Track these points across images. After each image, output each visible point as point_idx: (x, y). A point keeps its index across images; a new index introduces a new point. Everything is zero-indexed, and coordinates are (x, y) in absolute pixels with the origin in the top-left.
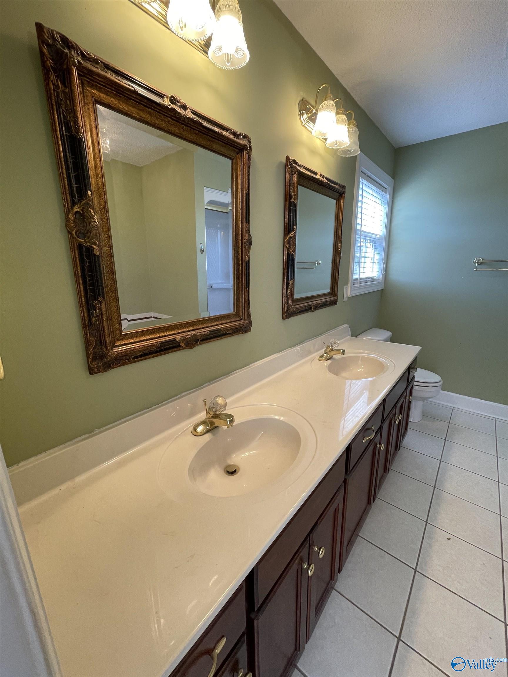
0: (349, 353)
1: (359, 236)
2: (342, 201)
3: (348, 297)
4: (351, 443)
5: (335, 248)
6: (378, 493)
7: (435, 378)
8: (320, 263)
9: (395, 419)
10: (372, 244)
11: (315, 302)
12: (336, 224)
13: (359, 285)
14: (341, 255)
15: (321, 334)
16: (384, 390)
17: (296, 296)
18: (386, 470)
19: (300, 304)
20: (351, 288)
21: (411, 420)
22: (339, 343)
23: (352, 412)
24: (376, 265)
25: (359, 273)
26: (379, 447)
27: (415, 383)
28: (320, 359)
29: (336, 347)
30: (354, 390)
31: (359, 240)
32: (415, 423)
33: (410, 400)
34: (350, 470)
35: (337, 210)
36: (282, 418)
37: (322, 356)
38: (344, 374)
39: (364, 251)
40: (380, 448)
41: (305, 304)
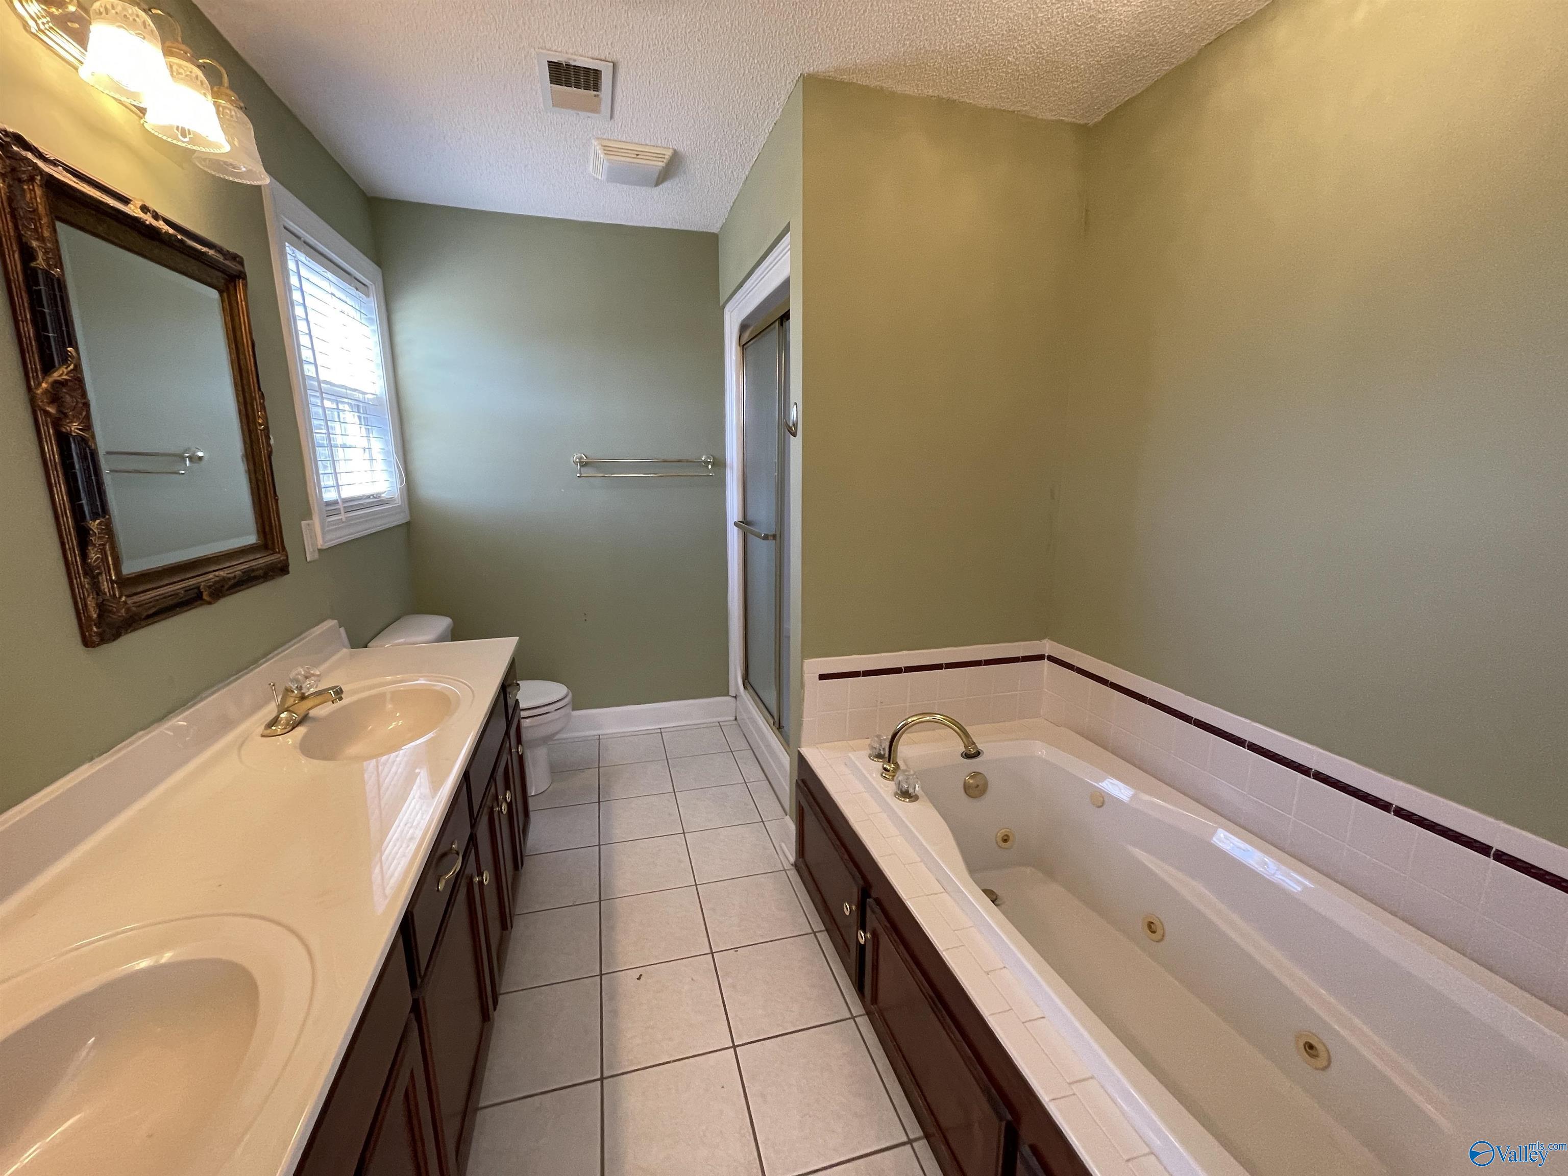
0: (354, 692)
1: (318, 394)
2: (240, 296)
3: (320, 550)
4: (410, 909)
5: (248, 423)
6: (501, 980)
7: (555, 691)
8: (200, 458)
9: (498, 806)
10: (356, 414)
11: (211, 576)
12: (234, 356)
13: (343, 516)
14: (272, 442)
15: (255, 662)
16: (462, 750)
17: (130, 568)
18: (505, 922)
19: (153, 589)
20: (323, 528)
21: (532, 791)
22: (318, 676)
23: (396, 835)
24: (380, 465)
25: (338, 486)
26: (479, 881)
27: (523, 714)
28: (268, 732)
29: (311, 687)
30: (388, 780)
31: (319, 401)
32: (541, 795)
33: (520, 754)
34: (422, 973)
35: (228, 318)
36: (167, 957)
37: (275, 721)
38: (354, 750)
39: (338, 431)
40: (481, 883)
41: (177, 586)
